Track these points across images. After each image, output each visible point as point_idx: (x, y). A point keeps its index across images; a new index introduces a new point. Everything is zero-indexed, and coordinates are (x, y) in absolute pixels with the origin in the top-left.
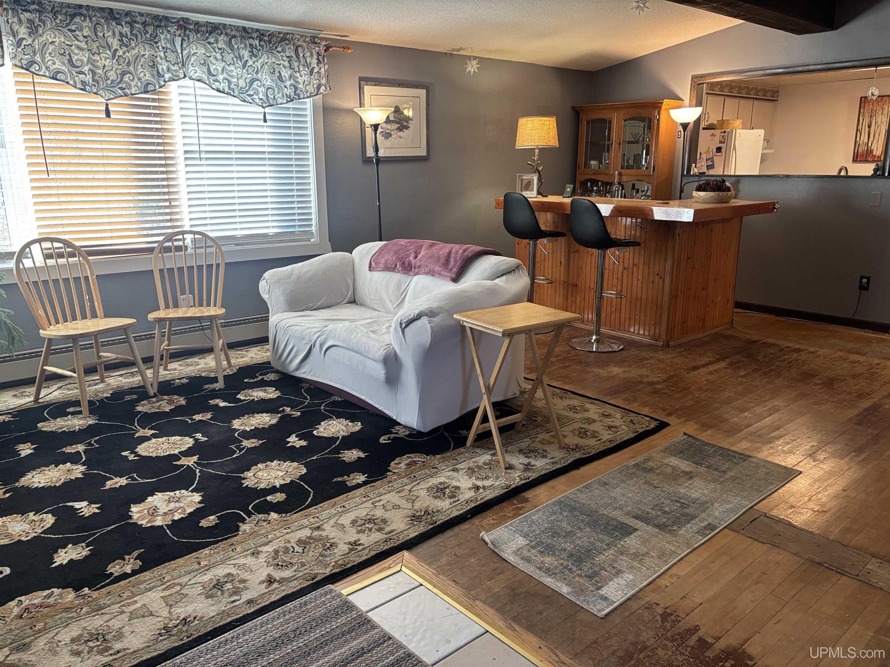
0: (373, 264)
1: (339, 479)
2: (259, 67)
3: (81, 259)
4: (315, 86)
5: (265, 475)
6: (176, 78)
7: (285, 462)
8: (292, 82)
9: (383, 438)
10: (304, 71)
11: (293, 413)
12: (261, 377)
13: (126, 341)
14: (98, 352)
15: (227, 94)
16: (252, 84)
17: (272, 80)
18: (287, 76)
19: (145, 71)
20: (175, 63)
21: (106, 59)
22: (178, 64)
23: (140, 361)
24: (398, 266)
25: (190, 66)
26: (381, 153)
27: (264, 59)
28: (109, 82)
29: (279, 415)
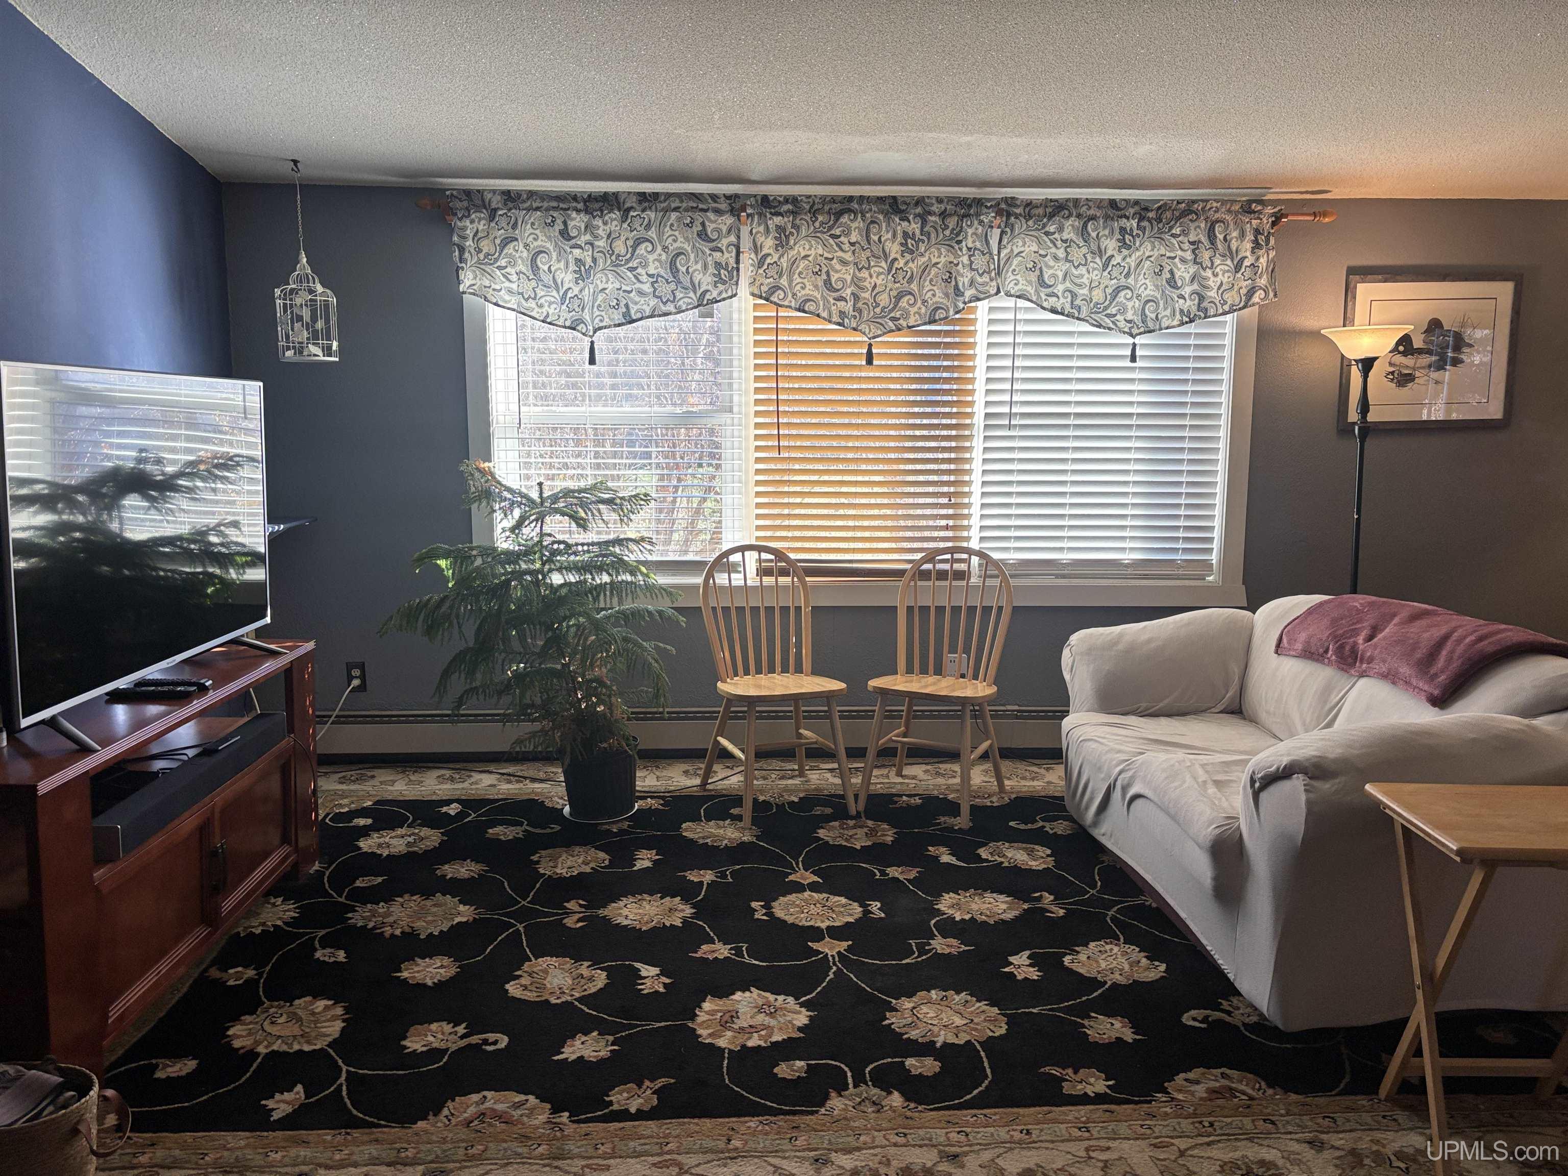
0: (1285, 640)
1: (1055, 1071)
2: (1133, 265)
3: (796, 579)
4: (1244, 291)
5: (932, 1015)
6: (982, 296)
7: (979, 1001)
8: (1195, 286)
9: (1193, 1013)
10: (1223, 266)
11: (1054, 909)
12: (1041, 824)
13: (828, 715)
14: (798, 729)
15: (1067, 316)
16: (1116, 296)
17: (1157, 286)
18: (1187, 277)
19: (935, 288)
20: (984, 272)
21: (879, 274)
22: (989, 273)
23: (842, 753)
24: (1330, 652)
25: (1010, 273)
26: (1371, 418)
27: (1146, 249)
28: (878, 310)
29: (1026, 906)
